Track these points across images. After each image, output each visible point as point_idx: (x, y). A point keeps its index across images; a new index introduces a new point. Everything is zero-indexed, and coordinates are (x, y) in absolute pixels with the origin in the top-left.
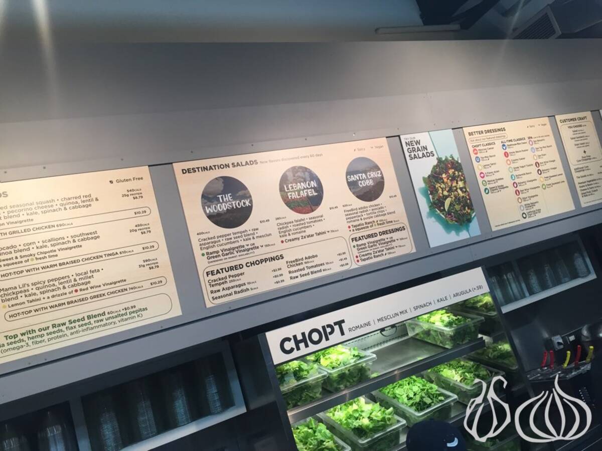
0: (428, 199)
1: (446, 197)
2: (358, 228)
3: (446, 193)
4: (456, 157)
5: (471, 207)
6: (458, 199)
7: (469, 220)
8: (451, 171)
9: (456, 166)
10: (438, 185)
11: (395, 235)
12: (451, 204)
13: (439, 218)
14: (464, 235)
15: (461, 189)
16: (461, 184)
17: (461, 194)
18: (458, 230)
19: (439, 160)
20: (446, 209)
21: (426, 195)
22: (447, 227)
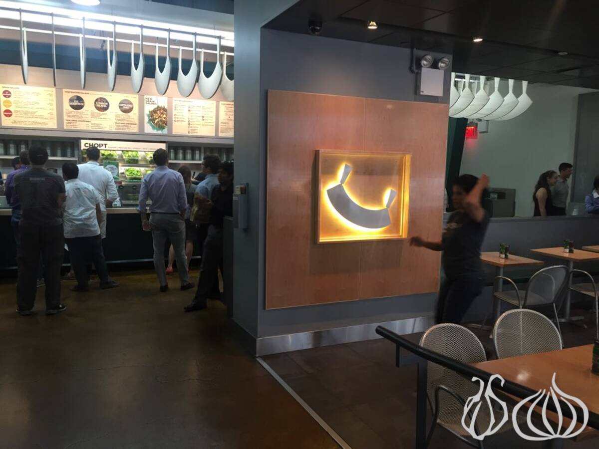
0: (149, 118)
1: (156, 119)
2: (118, 120)
3: (157, 117)
4: (166, 107)
5: (166, 124)
6: (161, 121)
7: (164, 128)
8: (162, 111)
9: (165, 110)
10: (154, 114)
11: (132, 125)
12: (158, 122)
13: (151, 125)
14: (160, 132)
15: (164, 118)
16: (165, 116)
17: (163, 119)
18: (157, 130)
19: (158, 107)
20: (156, 122)
21: (148, 116)
22: (154, 128)
